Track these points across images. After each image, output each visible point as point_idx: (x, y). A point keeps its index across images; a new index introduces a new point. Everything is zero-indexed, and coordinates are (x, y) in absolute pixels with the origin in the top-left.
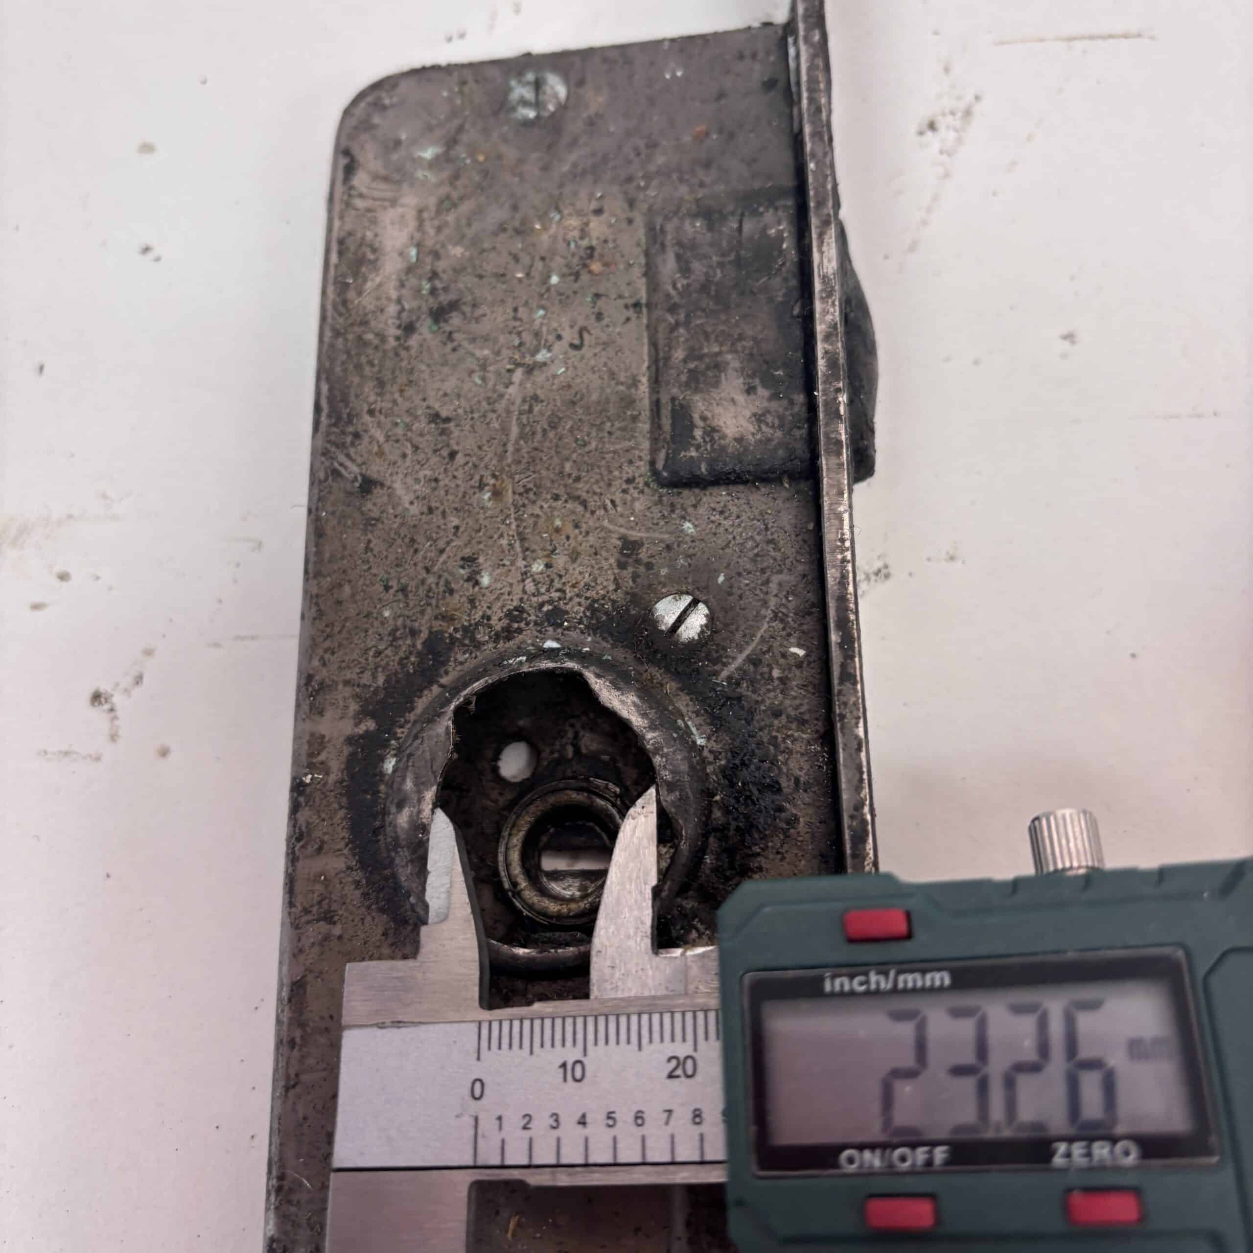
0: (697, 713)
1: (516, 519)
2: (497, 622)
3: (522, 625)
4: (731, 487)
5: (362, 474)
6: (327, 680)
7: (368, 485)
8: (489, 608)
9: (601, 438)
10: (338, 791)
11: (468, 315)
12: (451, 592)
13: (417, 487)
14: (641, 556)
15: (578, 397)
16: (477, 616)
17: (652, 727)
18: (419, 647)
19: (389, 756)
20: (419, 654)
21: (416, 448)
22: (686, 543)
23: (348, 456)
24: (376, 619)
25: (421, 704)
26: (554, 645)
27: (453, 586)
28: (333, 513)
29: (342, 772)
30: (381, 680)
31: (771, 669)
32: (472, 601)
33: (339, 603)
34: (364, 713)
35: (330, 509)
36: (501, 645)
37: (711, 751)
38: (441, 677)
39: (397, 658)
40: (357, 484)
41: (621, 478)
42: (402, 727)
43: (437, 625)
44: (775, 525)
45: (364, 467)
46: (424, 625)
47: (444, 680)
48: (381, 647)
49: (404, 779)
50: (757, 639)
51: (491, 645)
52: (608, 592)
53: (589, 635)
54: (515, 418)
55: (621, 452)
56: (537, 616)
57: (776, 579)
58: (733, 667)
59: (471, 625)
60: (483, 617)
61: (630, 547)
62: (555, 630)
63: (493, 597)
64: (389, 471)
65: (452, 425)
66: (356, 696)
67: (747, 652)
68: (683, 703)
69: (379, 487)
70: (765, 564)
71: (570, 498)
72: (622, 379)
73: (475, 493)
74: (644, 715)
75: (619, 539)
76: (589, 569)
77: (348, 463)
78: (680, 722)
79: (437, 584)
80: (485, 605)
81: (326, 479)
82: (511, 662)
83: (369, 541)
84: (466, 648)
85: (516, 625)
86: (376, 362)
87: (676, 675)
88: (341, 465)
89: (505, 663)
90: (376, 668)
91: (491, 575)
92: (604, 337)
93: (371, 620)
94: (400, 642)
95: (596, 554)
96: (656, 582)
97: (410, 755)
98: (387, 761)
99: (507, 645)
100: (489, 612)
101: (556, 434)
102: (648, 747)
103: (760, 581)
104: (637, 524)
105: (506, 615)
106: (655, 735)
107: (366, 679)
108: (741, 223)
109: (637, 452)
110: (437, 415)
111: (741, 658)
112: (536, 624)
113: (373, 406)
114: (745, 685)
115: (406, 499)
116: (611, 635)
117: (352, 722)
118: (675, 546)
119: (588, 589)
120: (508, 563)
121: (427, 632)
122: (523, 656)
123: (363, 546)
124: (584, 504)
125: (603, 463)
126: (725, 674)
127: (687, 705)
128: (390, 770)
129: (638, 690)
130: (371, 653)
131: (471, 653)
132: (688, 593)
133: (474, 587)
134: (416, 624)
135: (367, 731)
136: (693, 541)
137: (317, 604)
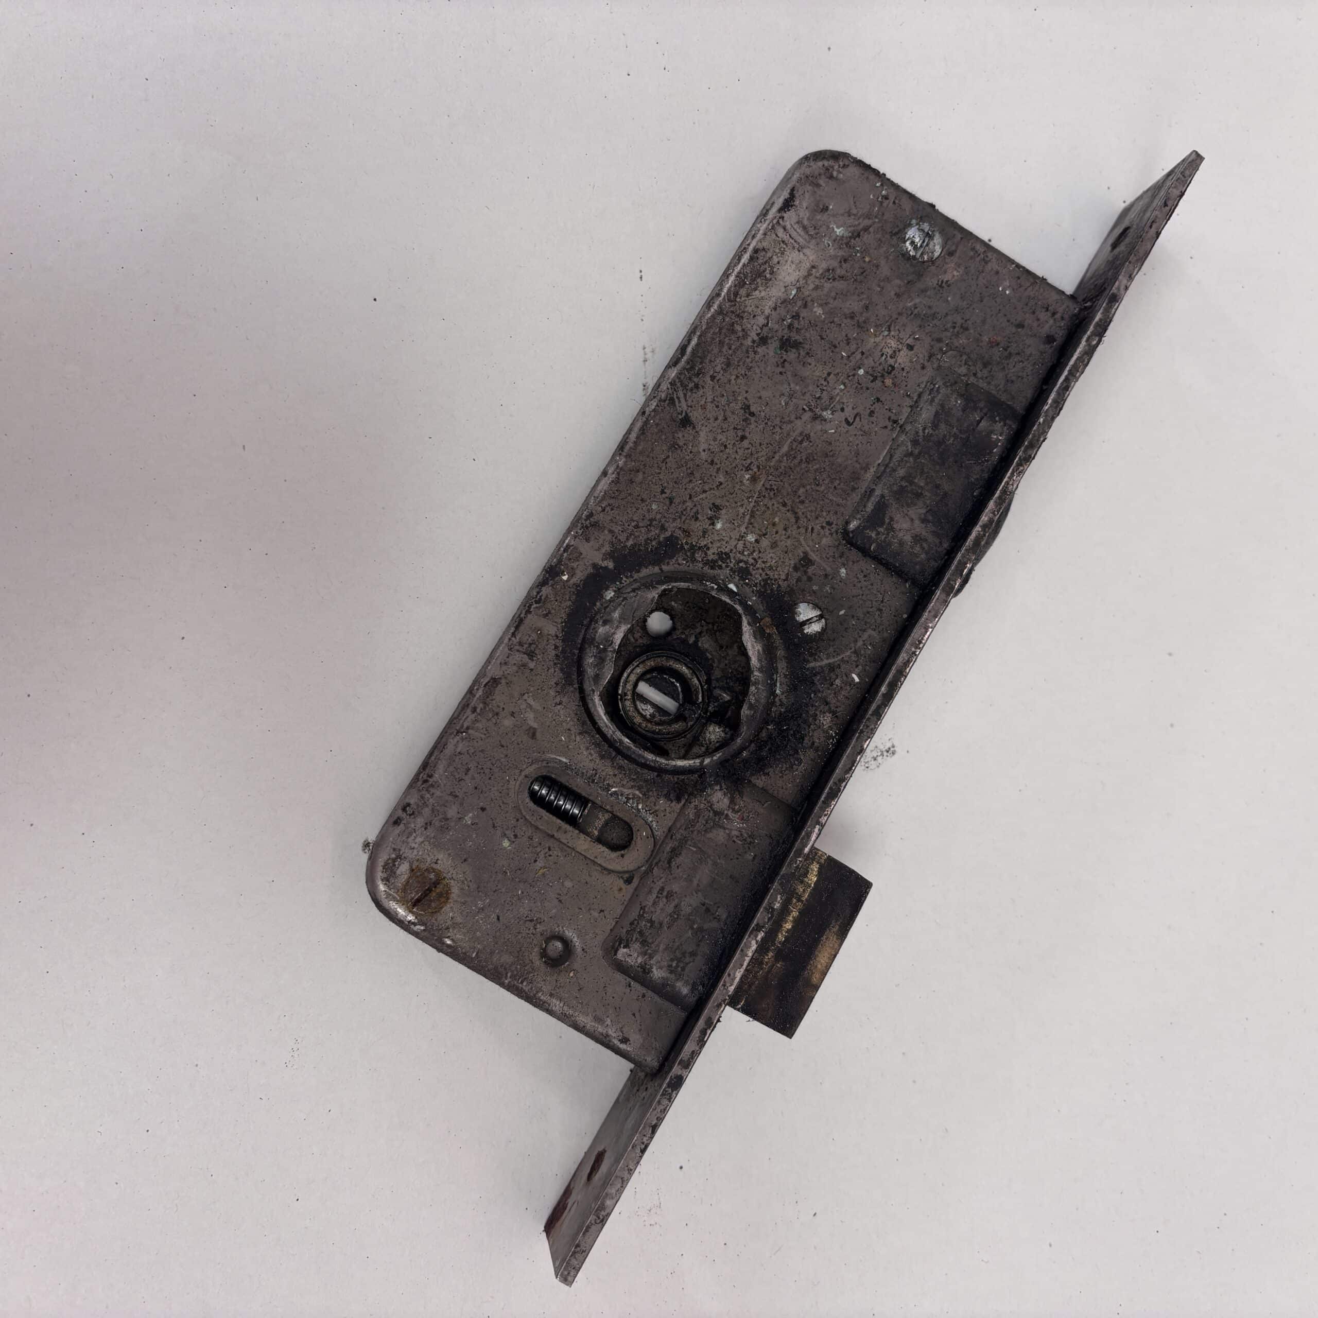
0: (785, 676)
1: (755, 502)
2: (711, 554)
3: (724, 565)
4: (879, 565)
5: (686, 414)
6: (600, 522)
7: (686, 422)
8: (711, 542)
9: (829, 487)
10: (572, 590)
11: (801, 357)
12: (697, 519)
13: (712, 443)
14: (809, 570)
15: (831, 453)
16: (703, 543)
17: (760, 670)
18: (661, 539)
19: (611, 589)
20: (659, 543)
21: (726, 419)
22: (836, 580)
23: (685, 395)
24: (647, 505)
25: (645, 572)
26: (735, 589)
27: (699, 516)
28: (657, 425)
29: (581, 581)
30: (630, 543)
31: (837, 677)
32: (705, 532)
33: (632, 482)
34: (610, 555)
35: (657, 421)
36: (706, 568)
37: (780, 700)
38: (664, 564)
39: (645, 537)
40: (680, 417)
41: (825, 519)
42: (627, 577)
43: (678, 533)
44: (888, 602)
45: (689, 408)
46: (672, 527)
47: (665, 568)
48: (641, 524)
49: (615, 610)
50: (840, 658)
51: (701, 565)
52: (779, 579)
53: (756, 596)
54: (790, 440)
55: (834, 503)
56: (734, 566)
57: (870, 632)
58: (818, 664)
59: (696, 546)
60: (705, 546)
61: (806, 561)
62: (739, 580)
63: (716, 538)
64: (703, 422)
65: (753, 419)
66: (612, 543)
67: (831, 661)
68: (782, 666)
69: (691, 427)
70: (869, 621)
71: (792, 511)
72: (861, 461)
73: (742, 470)
74: (760, 660)
75: (804, 553)
76: (777, 559)
77: (682, 400)
78: (775, 676)
79: (691, 509)
80: (710, 540)
81: (665, 401)
82: (708, 583)
83: (668, 457)
84: (686, 557)
85: (720, 563)
86: (733, 347)
87: (787, 649)
88: (678, 398)
89: (704, 582)
90: (631, 535)
91: (723, 524)
92: (866, 428)
93: (644, 504)
94: (652, 528)
95: (786, 553)
96: (807, 590)
97: (625, 599)
98: (609, 592)
99: (709, 571)
100: (710, 545)
101: (807, 467)
102: (752, 679)
103: (860, 628)
104: (818, 551)
105: (718, 554)
106: (759, 675)
107: (622, 537)
108: (982, 419)
109: (842, 509)
110: (748, 407)
111: (826, 662)
112: (731, 569)
113: (715, 374)
114: (818, 678)
115: (703, 446)
116: (767, 603)
117: (601, 556)
118: (830, 577)
119: (770, 570)
120: (736, 524)
121: (670, 533)
122: (716, 585)
123: (663, 457)
124: (797, 519)
125: (821, 503)
126: (812, 665)
127: (783, 669)
128: (608, 598)
129: (764, 645)
130: (633, 524)
131: (687, 562)
132: (821, 610)
133: (710, 525)
134: (667, 525)
135: (606, 568)
136: (840, 581)
137: (618, 474)
